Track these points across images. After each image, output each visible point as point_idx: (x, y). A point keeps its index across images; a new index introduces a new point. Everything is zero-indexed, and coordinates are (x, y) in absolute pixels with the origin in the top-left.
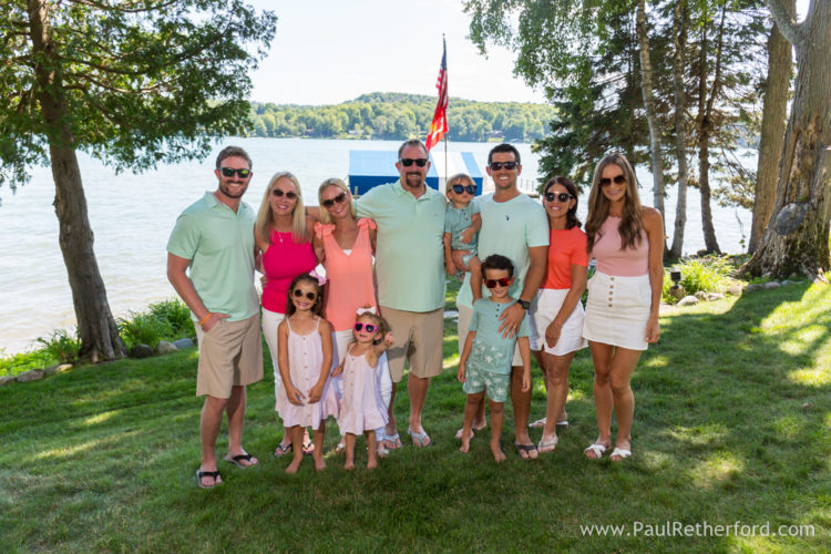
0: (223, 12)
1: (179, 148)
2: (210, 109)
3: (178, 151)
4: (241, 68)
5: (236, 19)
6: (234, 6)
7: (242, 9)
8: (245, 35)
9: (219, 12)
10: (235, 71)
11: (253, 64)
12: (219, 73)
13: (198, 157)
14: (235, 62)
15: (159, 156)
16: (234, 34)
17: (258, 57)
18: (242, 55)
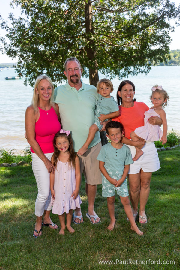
0: (161, 7)
1: (138, 69)
2: (152, 51)
3: (137, 70)
4: (166, 32)
5: (166, 10)
6: (166, 4)
7: (169, 4)
8: (170, 17)
9: (158, 8)
10: (163, 33)
11: (172, 29)
12: (156, 35)
13: (145, 73)
14: (163, 30)
15: (129, 72)
16: (165, 16)
17: (175, 26)
18: (167, 26)
